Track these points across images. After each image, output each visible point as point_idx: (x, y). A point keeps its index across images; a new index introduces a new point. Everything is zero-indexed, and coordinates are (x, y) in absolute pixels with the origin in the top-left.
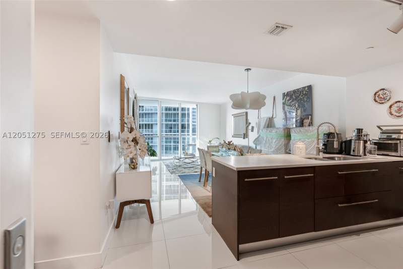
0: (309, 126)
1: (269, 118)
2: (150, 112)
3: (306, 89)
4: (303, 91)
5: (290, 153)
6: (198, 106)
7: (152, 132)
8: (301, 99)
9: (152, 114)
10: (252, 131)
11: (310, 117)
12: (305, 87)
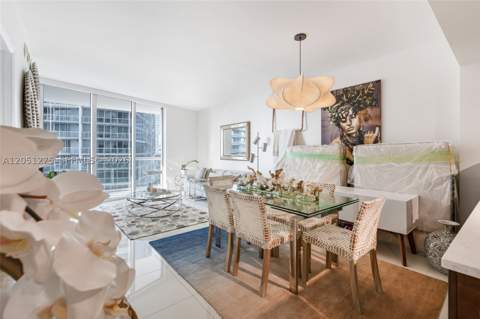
0: (376, 142)
1: (297, 131)
2: (67, 122)
3: (371, 85)
4: (363, 90)
5: (352, 186)
6: (165, 110)
7: (69, 151)
8: (359, 102)
9: (69, 124)
10: (265, 150)
11: (377, 129)
12: (369, 84)
